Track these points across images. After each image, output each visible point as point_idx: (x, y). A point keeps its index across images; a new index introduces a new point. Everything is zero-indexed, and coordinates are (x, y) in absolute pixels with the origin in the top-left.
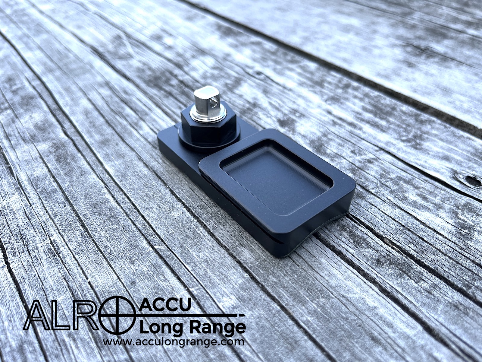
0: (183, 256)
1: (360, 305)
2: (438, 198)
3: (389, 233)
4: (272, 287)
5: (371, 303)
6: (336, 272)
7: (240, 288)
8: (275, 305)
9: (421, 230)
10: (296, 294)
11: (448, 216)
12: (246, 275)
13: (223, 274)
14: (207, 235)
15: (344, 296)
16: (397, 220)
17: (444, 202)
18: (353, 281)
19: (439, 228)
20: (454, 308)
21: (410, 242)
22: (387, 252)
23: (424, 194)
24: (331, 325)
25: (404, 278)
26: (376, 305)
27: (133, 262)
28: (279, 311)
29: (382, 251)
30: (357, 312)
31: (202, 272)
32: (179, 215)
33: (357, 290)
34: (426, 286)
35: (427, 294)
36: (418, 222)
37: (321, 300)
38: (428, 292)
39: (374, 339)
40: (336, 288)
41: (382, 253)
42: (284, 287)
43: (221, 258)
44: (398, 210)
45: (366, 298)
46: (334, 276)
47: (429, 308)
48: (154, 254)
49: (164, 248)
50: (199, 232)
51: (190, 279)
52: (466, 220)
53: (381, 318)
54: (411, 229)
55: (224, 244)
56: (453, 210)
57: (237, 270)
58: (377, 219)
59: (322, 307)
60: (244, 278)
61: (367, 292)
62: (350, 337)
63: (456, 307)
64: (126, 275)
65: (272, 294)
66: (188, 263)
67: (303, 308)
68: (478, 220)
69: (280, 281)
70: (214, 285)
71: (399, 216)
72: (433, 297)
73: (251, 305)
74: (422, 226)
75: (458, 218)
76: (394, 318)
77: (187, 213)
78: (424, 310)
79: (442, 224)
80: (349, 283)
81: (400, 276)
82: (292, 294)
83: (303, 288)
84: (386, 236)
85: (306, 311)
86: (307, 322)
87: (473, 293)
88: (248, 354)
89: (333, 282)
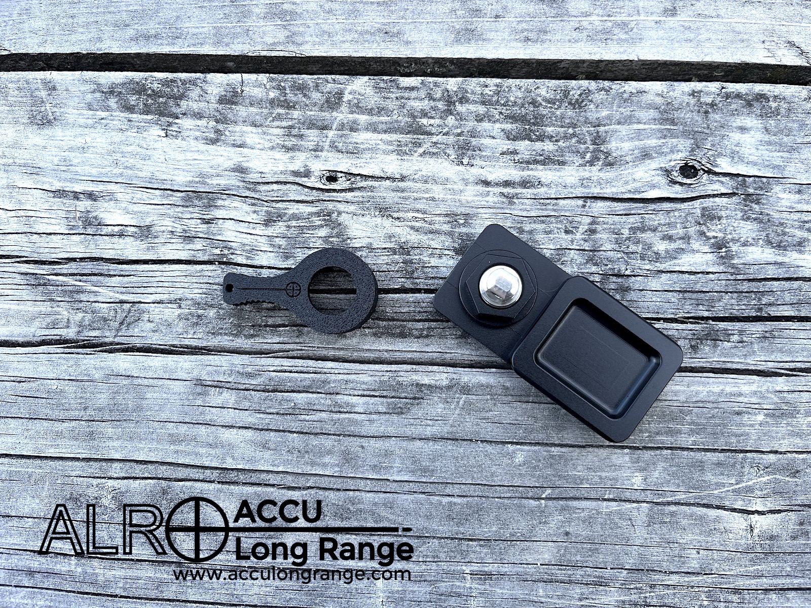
0: (570, 482)
1: (711, 398)
2: (678, 225)
3: (677, 311)
4: (651, 441)
5: (716, 389)
6: (678, 388)
7: (633, 463)
8: (665, 452)
9: (696, 283)
10: (669, 431)
11: (701, 245)
12: (627, 451)
13: (612, 466)
14: (564, 450)
15: (697, 402)
16: (671, 289)
17: (686, 228)
18: (694, 383)
19: (704, 266)
20: (763, 340)
21: (698, 305)
22: (691, 332)
23: (666, 233)
24: (709, 430)
25: (719, 346)
26: (721, 388)
27: (545, 523)
28: (672, 454)
29: (688, 335)
30: (715, 405)
31: (597, 479)
32: (522, 456)
33: (701, 388)
34: (735, 338)
35: (741, 344)
36: (687, 275)
37: (687, 418)
38: (741, 342)
39: (738, 413)
40: (688, 400)
41: (689, 337)
42: (658, 434)
43: (596, 456)
44: (664, 276)
45: (711, 389)
46: (678, 391)
47: (750, 355)
48: (550, 503)
49: (550, 491)
50: (555, 453)
51: (596, 492)
52: (716, 235)
53: (731, 394)
54: (688, 290)
55: (584, 444)
56: (699, 231)
57: (615, 453)
58: (657, 303)
59: (692, 423)
60: (627, 454)
61: (708, 383)
62: (725, 426)
63: (765, 337)
64: (555, 535)
65: (656, 446)
66: (582, 483)
67: (683, 435)
68: (724, 226)
69: (650, 432)
70: (616, 479)
71: (668, 282)
72: (746, 344)
73: (652, 467)
74: (692, 277)
75: (708, 238)
76: (738, 387)
77: (526, 448)
78: (749, 361)
79: (703, 260)
80: (692, 388)
81: (715, 346)
82: (667, 433)
83: (668, 421)
84: (678, 316)
85: (686, 436)
86: (694, 443)
87: (766, 312)
88: (684, 496)
89: (682, 398)
